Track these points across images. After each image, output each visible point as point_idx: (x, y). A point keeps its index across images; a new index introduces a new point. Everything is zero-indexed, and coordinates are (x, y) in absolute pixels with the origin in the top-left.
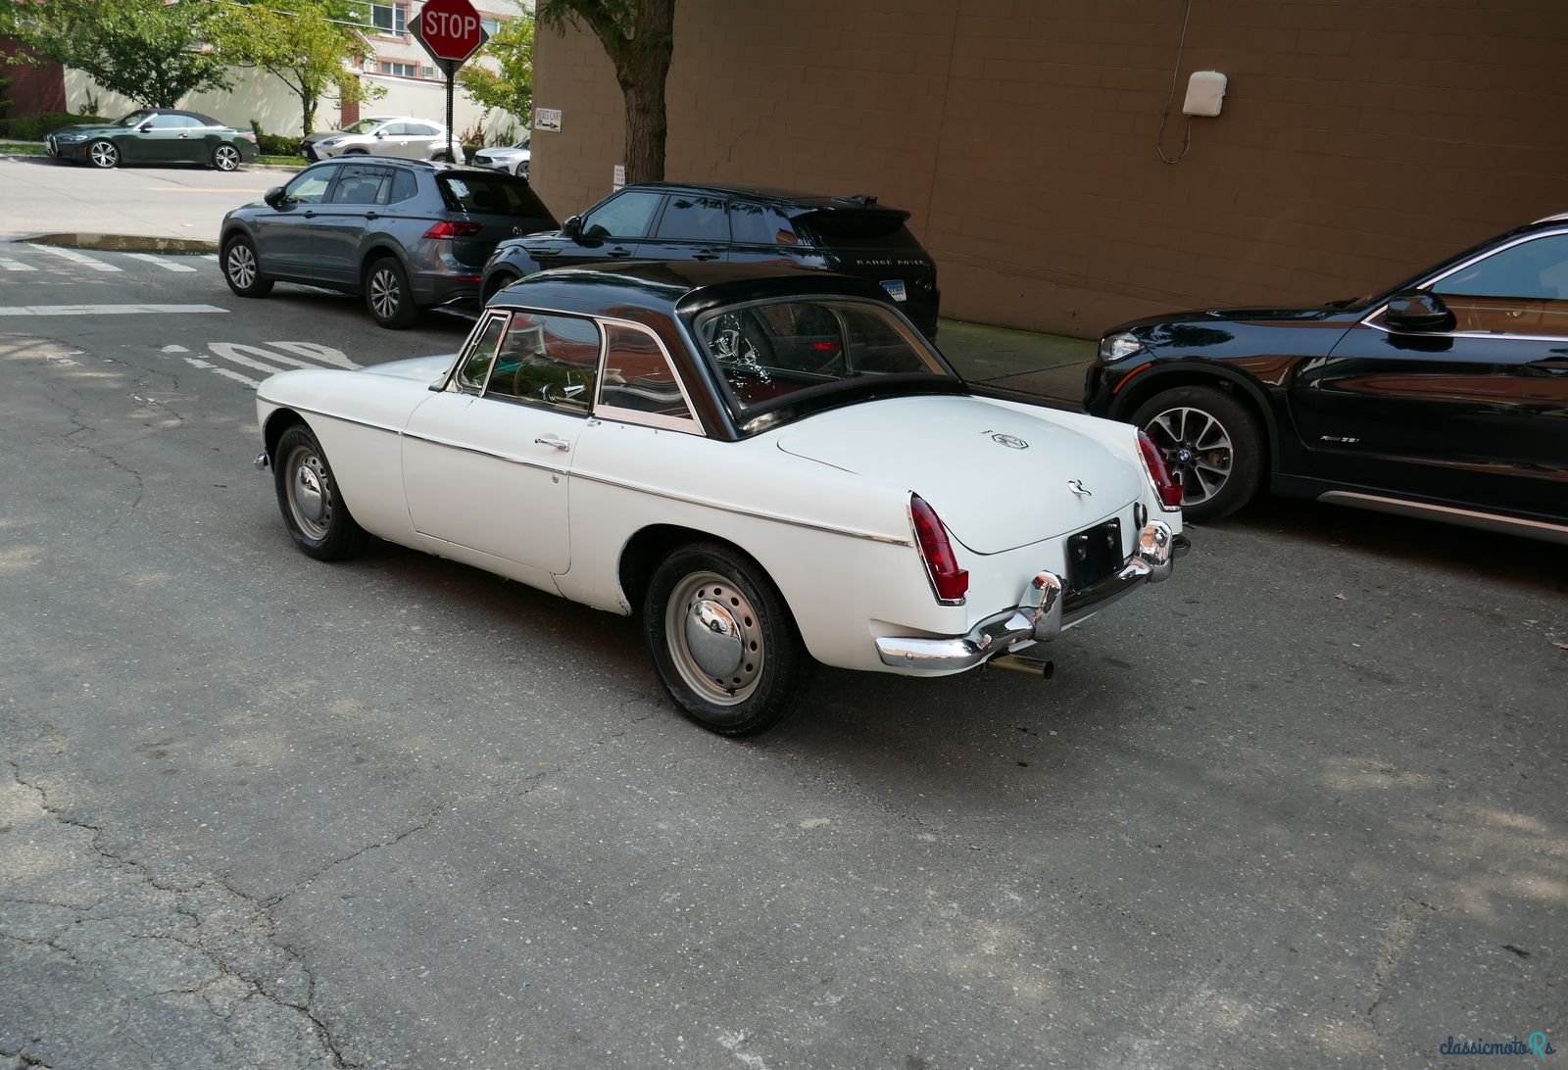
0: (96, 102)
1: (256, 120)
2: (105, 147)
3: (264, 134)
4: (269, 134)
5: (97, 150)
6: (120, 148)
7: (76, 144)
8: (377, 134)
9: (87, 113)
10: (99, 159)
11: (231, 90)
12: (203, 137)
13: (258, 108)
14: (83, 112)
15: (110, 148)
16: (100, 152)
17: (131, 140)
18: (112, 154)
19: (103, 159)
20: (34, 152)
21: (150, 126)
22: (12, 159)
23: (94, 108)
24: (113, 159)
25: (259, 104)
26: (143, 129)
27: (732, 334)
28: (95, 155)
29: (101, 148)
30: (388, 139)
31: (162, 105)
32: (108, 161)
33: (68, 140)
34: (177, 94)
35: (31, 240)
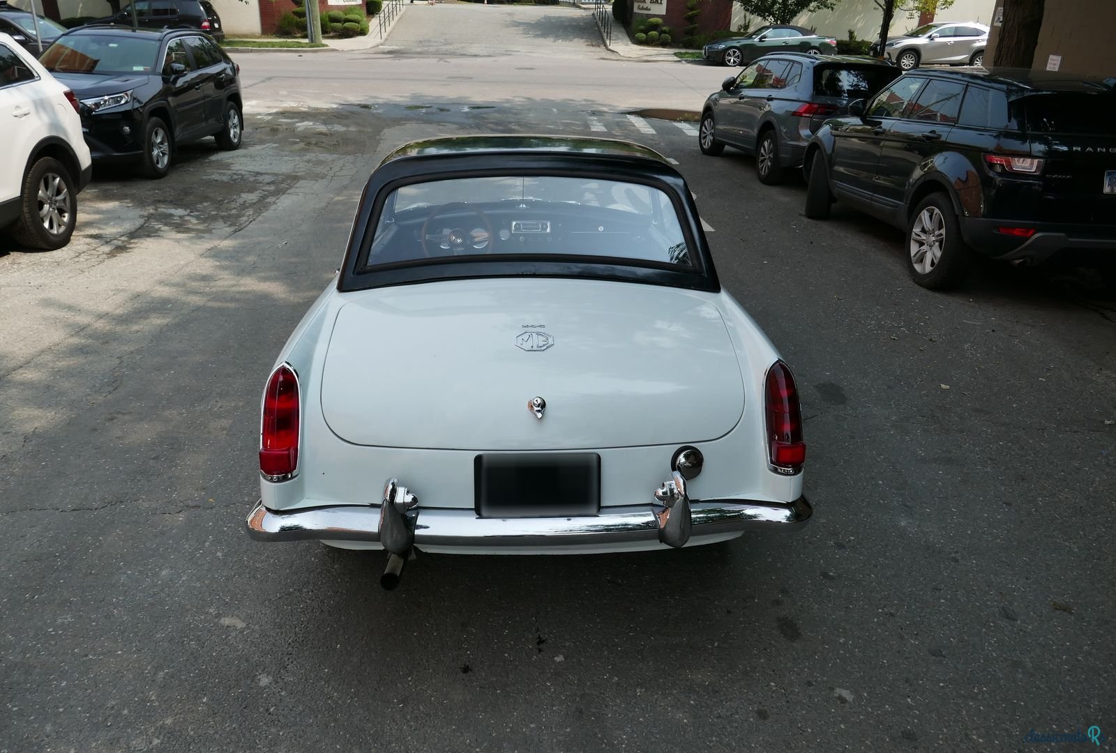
0: (749, 22)
1: (853, 29)
2: (734, 52)
3: (856, 40)
4: (860, 40)
5: (729, 55)
6: (743, 52)
7: (717, 51)
8: (930, 37)
9: (742, 31)
10: (729, 61)
11: (832, 9)
12: (799, 43)
13: (856, 21)
14: (740, 30)
15: (738, 53)
16: (731, 56)
17: (752, 46)
18: (738, 57)
19: (732, 61)
20: (697, 57)
21: (765, 38)
22: (683, 62)
23: (746, 27)
24: (738, 60)
25: (858, 17)
26: (761, 40)
27: (934, 210)
28: (728, 58)
29: (732, 53)
30: (938, 40)
31: (783, 22)
32: (734, 62)
33: (714, 49)
34: (794, 14)
35: (626, 113)
